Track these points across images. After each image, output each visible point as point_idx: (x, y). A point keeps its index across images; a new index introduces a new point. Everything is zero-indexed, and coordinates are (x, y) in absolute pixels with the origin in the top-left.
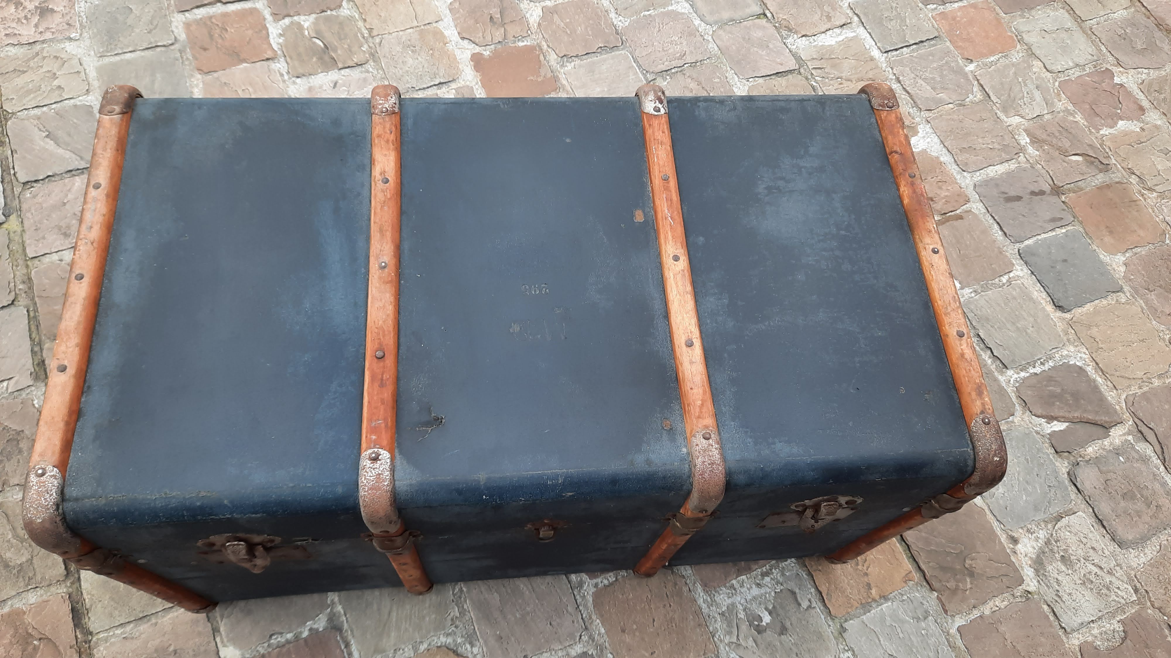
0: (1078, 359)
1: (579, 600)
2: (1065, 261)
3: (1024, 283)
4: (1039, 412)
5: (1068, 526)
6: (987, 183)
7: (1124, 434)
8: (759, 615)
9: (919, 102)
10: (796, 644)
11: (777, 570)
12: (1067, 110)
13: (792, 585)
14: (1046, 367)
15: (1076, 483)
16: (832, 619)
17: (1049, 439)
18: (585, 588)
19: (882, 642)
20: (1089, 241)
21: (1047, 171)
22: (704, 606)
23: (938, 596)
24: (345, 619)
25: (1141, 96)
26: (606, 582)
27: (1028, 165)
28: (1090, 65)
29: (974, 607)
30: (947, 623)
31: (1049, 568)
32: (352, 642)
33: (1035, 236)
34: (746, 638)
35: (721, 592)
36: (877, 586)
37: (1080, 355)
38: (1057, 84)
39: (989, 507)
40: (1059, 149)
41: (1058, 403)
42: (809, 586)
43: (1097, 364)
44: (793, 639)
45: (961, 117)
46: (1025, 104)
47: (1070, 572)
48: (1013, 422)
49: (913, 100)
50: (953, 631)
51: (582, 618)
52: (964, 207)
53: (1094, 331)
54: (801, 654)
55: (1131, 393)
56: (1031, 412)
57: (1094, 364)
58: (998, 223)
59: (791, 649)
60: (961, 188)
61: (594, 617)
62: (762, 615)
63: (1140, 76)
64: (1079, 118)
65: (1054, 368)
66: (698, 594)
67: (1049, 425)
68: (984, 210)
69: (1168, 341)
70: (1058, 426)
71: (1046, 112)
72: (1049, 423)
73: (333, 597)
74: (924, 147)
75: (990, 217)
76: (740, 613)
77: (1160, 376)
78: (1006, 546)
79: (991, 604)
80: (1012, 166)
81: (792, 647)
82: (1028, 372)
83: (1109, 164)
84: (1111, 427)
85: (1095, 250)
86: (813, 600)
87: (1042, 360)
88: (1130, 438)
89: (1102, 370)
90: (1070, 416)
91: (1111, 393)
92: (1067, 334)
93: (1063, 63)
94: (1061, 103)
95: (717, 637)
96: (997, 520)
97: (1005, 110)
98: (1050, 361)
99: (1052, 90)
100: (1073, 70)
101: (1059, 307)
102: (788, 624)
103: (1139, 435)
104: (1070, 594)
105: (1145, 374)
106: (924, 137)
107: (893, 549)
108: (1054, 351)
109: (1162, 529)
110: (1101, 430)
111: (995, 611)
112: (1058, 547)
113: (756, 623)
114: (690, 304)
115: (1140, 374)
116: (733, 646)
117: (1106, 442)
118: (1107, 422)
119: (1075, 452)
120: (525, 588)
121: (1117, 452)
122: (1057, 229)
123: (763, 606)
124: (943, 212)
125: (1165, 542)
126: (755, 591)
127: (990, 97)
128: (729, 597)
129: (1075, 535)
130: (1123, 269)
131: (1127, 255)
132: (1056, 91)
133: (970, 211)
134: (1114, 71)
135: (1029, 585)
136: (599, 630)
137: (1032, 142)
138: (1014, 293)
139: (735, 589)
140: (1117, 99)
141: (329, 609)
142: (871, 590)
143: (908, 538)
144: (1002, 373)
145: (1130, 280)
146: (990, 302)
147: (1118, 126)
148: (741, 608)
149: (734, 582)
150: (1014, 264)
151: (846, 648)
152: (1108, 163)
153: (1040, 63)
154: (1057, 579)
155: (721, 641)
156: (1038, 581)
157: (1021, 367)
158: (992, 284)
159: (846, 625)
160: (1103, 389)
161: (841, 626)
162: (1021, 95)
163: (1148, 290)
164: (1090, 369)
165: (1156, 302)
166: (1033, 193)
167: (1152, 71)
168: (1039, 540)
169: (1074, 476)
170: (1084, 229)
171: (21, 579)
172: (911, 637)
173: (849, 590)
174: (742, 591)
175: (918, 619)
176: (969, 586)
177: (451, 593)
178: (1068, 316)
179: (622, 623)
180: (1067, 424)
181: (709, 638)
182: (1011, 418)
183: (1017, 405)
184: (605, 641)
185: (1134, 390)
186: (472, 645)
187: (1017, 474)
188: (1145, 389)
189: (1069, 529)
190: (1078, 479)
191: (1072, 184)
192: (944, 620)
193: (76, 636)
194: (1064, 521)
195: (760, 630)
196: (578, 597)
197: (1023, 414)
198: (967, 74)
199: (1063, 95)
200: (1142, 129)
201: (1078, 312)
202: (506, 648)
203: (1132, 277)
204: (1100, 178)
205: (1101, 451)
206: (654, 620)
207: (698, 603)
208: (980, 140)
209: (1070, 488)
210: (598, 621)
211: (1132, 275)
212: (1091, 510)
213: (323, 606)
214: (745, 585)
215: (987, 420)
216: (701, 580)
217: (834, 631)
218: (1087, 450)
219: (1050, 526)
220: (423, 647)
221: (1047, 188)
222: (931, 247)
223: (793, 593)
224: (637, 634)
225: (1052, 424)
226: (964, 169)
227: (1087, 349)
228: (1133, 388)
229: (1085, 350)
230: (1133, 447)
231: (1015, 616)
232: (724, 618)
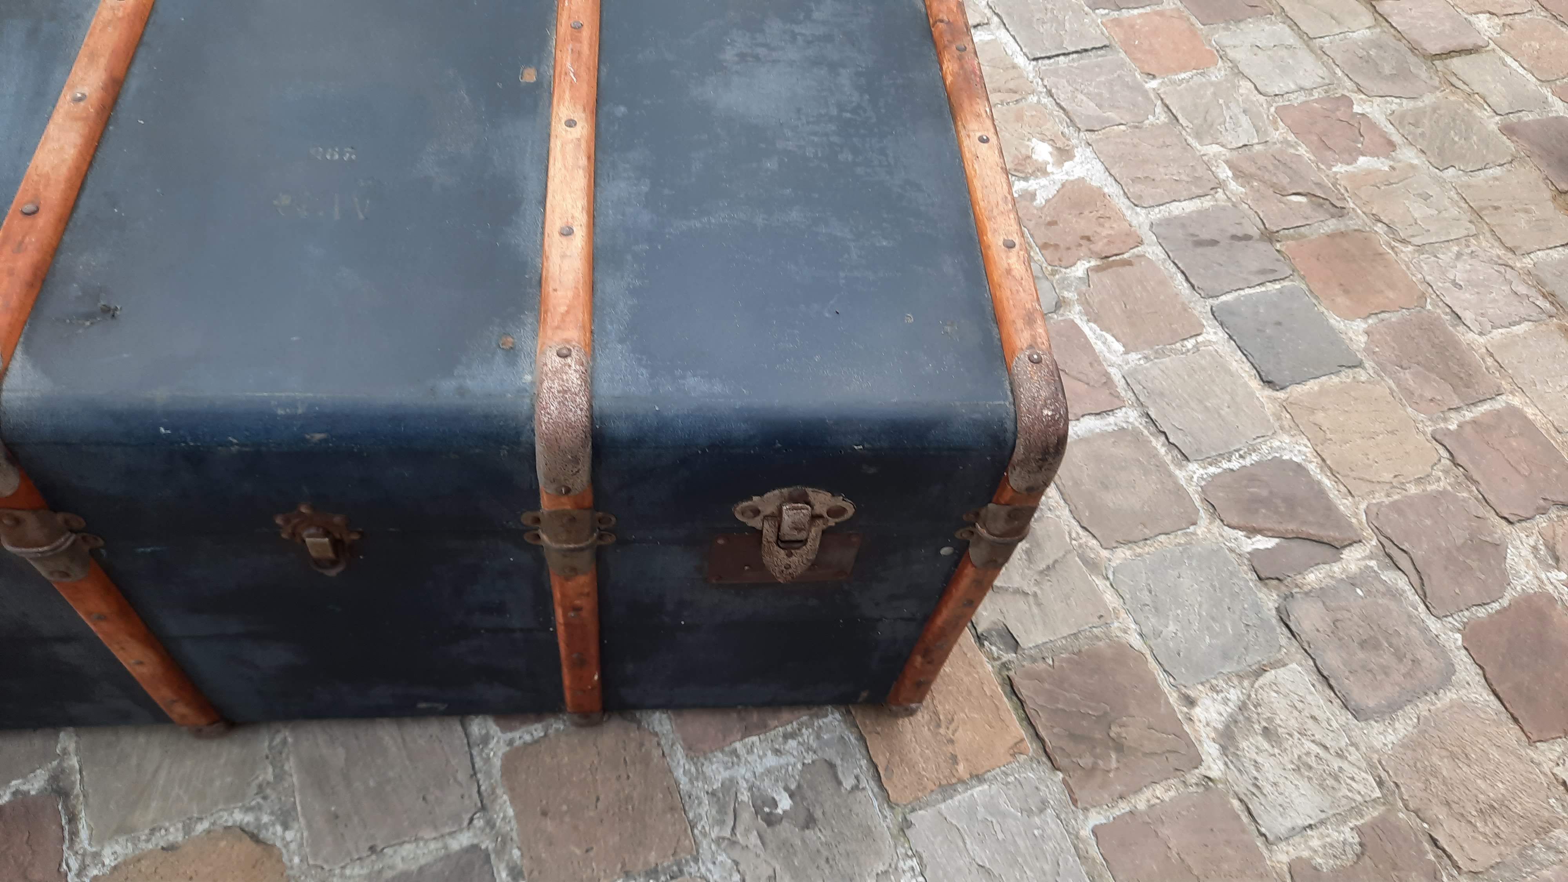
0: (1296, 452)
1: (479, 763)
2: (1279, 324)
3: (1219, 351)
4: (1235, 521)
5: (1275, 684)
6: (1168, 222)
7: (1364, 559)
8: (774, 799)
9: (1077, 120)
10: (828, 844)
11: (810, 730)
12: (1286, 142)
13: (830, 754)
14: (1248, 462)
15: (1288, 623)
16: (891, 807)
17: (1249, 560)
18: (491, 746)
19: (969, 845)
20: (1314, 301)
21: (1256, 212)
22: (684, 781)
23: (1064, 779)
24: (78, 776)
25: (1390, 129)
26: (528, 738)
27: (1230, 204)
28: (1319, 90)
29: (1121, 797)
30: (1076, 820)
31: (1244, 744)
32: (83, 813)
33: (1236, 290)
34: (747, 831)
35: (715, 759)
36: (967, 760)
37: (1298, 448)
38: (1272, 109)
39: (1152, 651)
40: (1273, 186)
41: (1263, 511)
42: (858, 756)
43: (1323, 460)
44: (825, 836)
45: (1136, 141)
46: (1227, 130)
47: (1276, 751)
48: (1195, 534)
49: (1069, 117)
50: (1086, 833)
51: (479, 792)
52: (1135, 250)
53: (1320, 417)
54: (834, 859)
55: (1374, 501)
56: (1222, 521)
57: (1320, 461)
58: (1183, 272)
59: (818, 851)
60: (1130, 226)
61: (499, 791)
62: (777, 798)
63: (1388, 105)
64: (1303, 150)
65: (1258, 463)
66: (676, 761)
67: (1249, 540)
68: (1163, 256)
69: (1429, 435)
70: (1263, 543)
71: (1256, 141)
72: (1249, 538)
73: (67, 742)
74: (1082, 176)
75: (1172, 264)
76: (743, 794)
77: (1419, 481)
78: (1176, 709)
79: (1147, 793)
80: (1207, 203)
81: (822, 850)
82: (1220, 467)
83: (1344, 208)
84: (1344, 547)
85: (1323, 313)
86: (862, 777)
87: (1241, 452)
88: (1373, 563)
89: (1330, 469)
90: (1282, 528)
91: (1345, 501)
92: (1279, 418)
93: (1281, 85)
94: (1278, 133)
95: (700, 828)
96: (1165, 671)
97: (1198, 136)
98: (1253, 454)
99: (1265, 116)
100: (1296, 94)
101: (1268, 383)
102: (818, 814)
103: (1387, 560)
104: (1275, 784)
105: (1395, 476)
106: (1082, 163)
107: (996, 705)
108: (1259, 440)
109: (1422, 693)
110: (1327, 551)
111: (1153, 805)
112: (1258, 714)
113: (767, 810)
114: (580, 181)
115: (1387, 476)
116: (724, 844)
117: (1336, 568)
118: (1337, 540)
119: (1289, 579)
121: (1352, 582)
122: (1268, 284)
123: (781, 784)
124: (1103, 255)
125: (1426, 713)
126: (771, 760)
127: (1178, 120)
128: (726, 768)
129: (1286, 696)
130: (1363, 339)
131: (1370, 321)
132: (1271, 118)
133: (1144, 256)
134: (1353, 98)
135: (1209, 768)
136: (505, 812)
137: (1236, 177)
138: (1203, 362)
139: (738, 756)
140: (1357, 131)
141: (57, 761)
142: (957, 764)
143: (1022, 690)
144: (1180, 467)
145: (1374, 353)
146: (1167, 372)
147: (1359, 162)
148: (745, 785)
149: (738, 745)
150: (1204, 326)
151: (910, 853)
152: (1343, 205)
153: (1250, 83)
154: (1256, 762)
155: (705, 835)
156: (1226, 764)
157: (1209, 460)
158: (1171, 349)
159: (911, 817)
160: (1333, 494)
161: (905, 819)
162: (1222, 120)
163: (1401, 367)
164: (1313, 468)
165: (1411, 383)
166: (1234, 237)
167: (1405, 101)
168: (1230, 704)
169: (1285, 613)
170: (1308, 286)
172: (1017, 839)
173: (922, 765)
174: (749, 759)
175: (1030, 813)
176: (1114, 764)
177: (266, 744)
178: (1281, 395)
179: (544, 802)
180: (1277, 540)
181: (686, 830)
182: (1192, 528)
183: (1201, 511)
184: (512, 828)
185: (1380, 497)
186: (286, 827)
187: (1197, 606)
188: (1396, 497)
189: (1275, 688)
190: (1292, 617)
191: (1292, 230)
192: (1071, 815)
194: (1270, 675)
195: (771, 820)
196: (477, 759)
197: (1210, 523)
198: (1146, 91)
199: (1281, 123)
200: (1393, 168)
201: (1296, 390)
202: (342, 835)
203: (1377, 349)
204: (1332, 225)
205: (1328, 580)
206: (598, 799)
207: (675, 774)
208: (1162, 170)
209: (1278, 630)
210: (505, 797)
211: (1377, 347)
212: (1312, 663)
213: (47, 756)
214: (755, 750)
215: (1035, 357)
216: (684, 740)
217: (891, 826)
218: (1306, 577)
219: (1246, 683)
220: (201, 827)
221: (1254, 232)
222: (978, 134)
223: (832, 766)
224: (567, 819)
225: (1254, 540)
226: (1136, 203)
227: (1309, 440)
228: (1377, 495)
229: (1306, 441)
230: (1377, 577)
231: (1184, 813)
232: (715, 799)
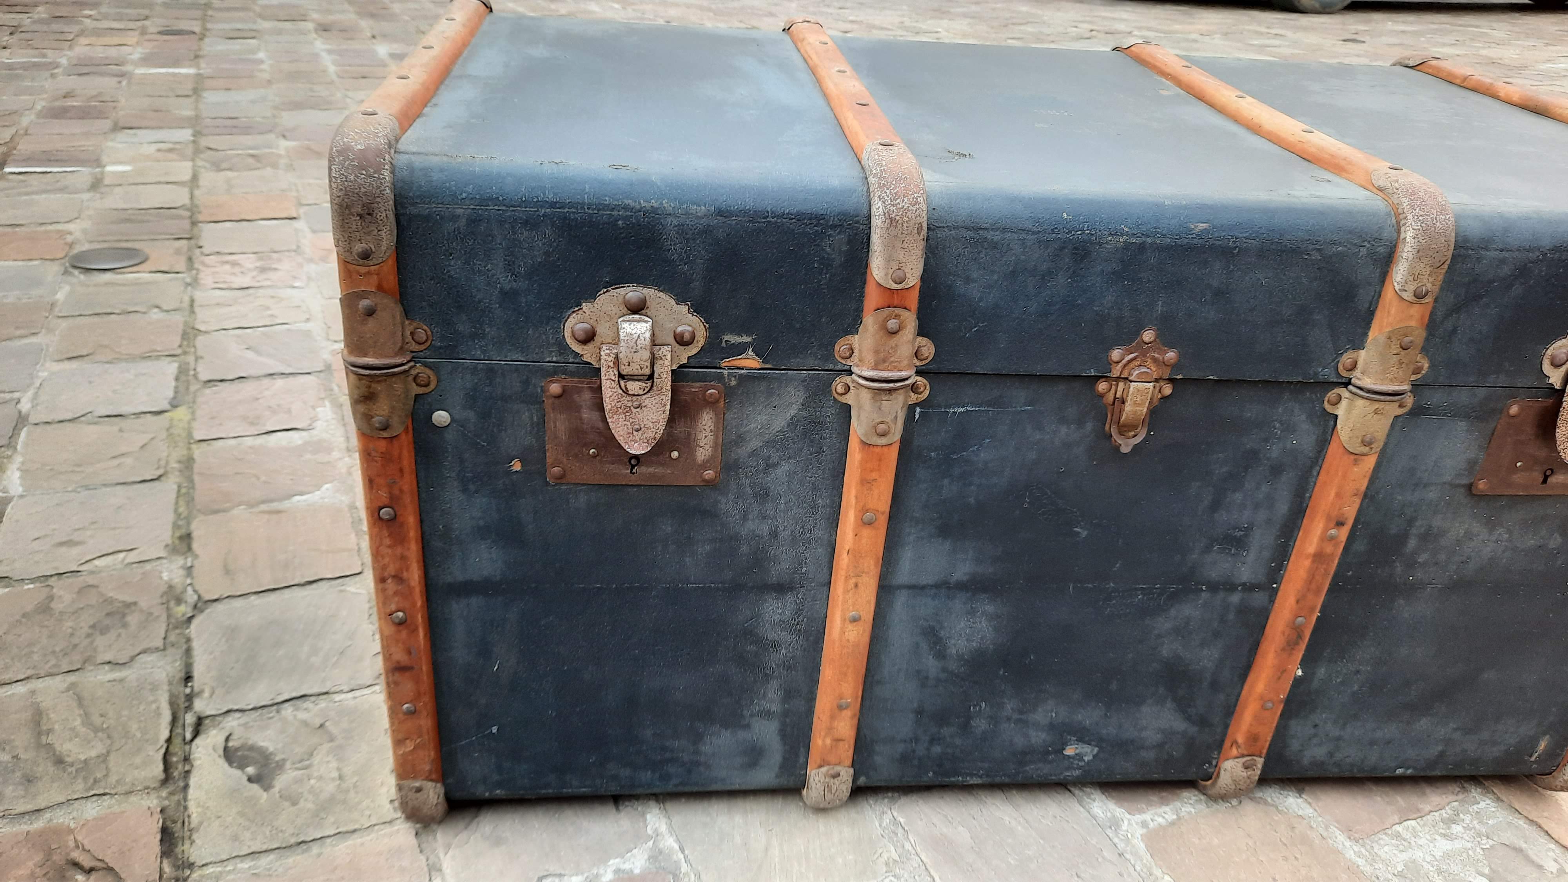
1: (1120, 844)
13: (1508, 837)
18: (1124, 828)
22: (1360, 862)
24: (681, 856)
26: (1160, 820)
35: (1382, 842)
42: (1541, 839)
51: (1135, 870)
66: (1341, 843)
73: (657, 825)
120: (1014, 823)
123: (1471, 869)
126: (1444, 845)
128: (1400, 851)
139: (1406, 840)
141: (652, 842)
149: (1399, 829)
171: (80, 780)
174: (1420, 843)
177: (877, 824)
179: (1215, 881)
193: (161, 869)
196: (1116, 840)
206: (1275, 880)
207: (1347, 856)
210: (1167, 878)
213: (639, 838)
214: (1421, 834)
216: (1336, 823)
223: (1519, 851)
